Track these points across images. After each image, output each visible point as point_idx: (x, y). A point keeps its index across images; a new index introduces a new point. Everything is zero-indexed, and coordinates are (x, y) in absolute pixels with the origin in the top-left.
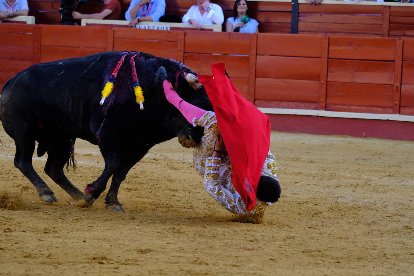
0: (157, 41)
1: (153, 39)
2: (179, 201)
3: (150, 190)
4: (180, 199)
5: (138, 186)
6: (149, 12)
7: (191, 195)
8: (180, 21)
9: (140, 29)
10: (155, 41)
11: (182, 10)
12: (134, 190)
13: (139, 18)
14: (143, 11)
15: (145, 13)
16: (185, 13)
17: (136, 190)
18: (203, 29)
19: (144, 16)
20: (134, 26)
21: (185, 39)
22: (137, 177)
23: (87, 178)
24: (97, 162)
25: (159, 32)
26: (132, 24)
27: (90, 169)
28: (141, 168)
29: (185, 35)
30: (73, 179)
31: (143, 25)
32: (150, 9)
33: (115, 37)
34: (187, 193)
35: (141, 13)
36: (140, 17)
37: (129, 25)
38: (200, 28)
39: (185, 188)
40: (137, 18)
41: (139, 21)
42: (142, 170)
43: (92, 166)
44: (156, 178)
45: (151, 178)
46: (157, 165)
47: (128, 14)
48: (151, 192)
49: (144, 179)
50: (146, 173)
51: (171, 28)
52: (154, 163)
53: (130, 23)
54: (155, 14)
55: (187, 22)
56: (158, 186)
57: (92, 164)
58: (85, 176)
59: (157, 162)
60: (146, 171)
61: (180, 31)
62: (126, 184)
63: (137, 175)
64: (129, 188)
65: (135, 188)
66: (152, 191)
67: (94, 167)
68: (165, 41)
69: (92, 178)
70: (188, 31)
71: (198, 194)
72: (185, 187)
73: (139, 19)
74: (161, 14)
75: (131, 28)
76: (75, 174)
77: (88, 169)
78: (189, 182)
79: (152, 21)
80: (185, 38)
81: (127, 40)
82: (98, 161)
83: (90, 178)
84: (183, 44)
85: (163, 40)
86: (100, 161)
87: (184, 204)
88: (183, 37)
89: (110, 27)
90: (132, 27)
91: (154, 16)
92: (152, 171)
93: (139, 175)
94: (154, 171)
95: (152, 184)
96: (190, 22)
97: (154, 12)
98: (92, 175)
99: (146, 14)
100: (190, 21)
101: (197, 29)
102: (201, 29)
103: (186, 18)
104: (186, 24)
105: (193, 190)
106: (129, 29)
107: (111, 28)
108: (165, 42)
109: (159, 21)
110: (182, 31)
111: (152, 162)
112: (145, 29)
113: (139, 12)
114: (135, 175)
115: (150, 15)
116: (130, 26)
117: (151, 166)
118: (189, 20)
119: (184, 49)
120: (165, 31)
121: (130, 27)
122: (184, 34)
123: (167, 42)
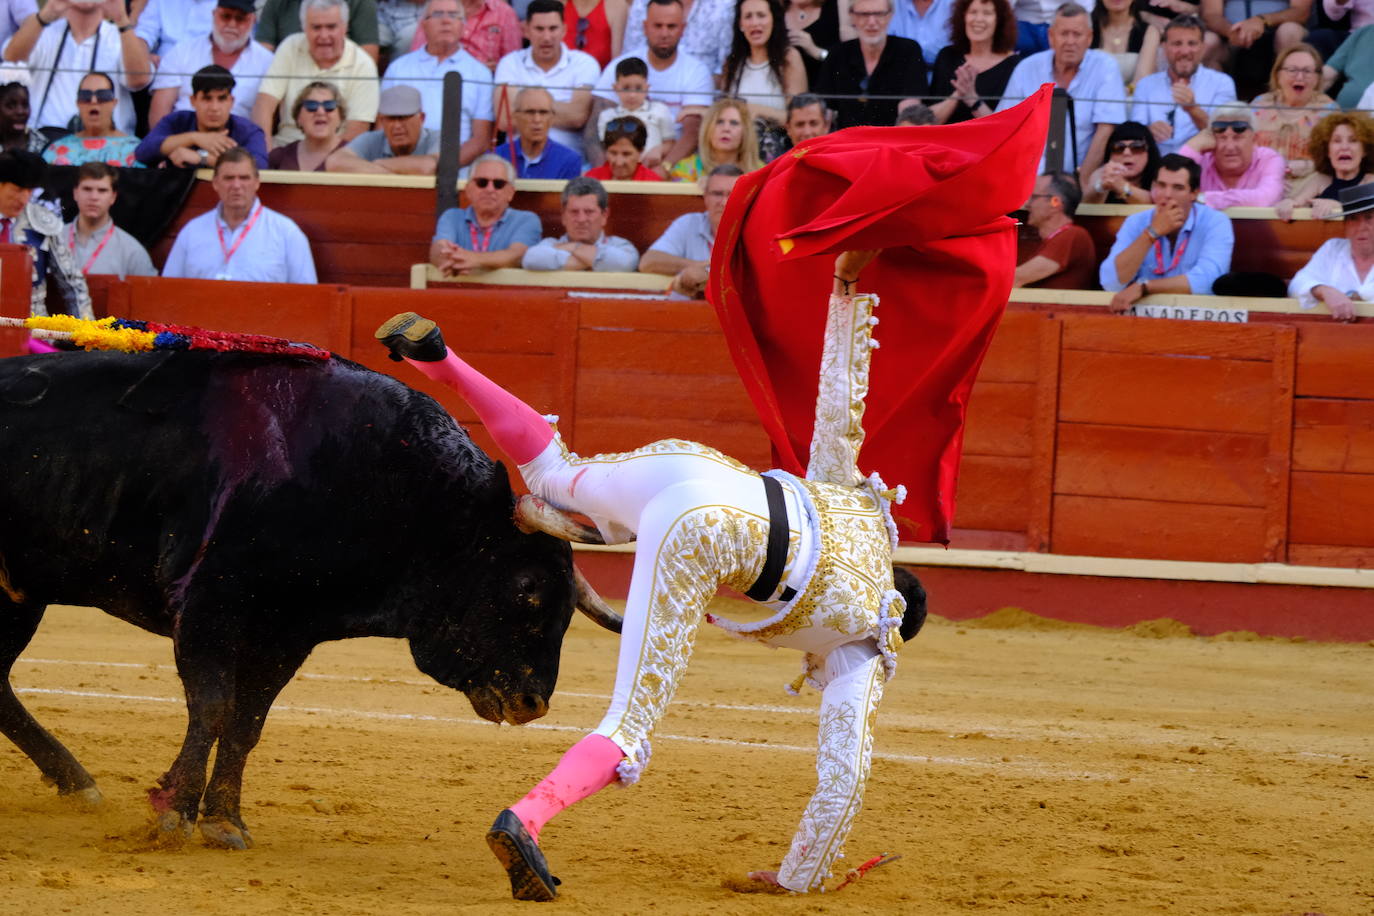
0: (1204, 357)
1: (1190, 353)
2: (1274, 888)
3: (1177, 853)
4: (1276, 883)
5: (1137, 841)
6: (1177, 262)
7: (1313, 868)
8: (1282, 292)
9: (1149, 321)
10: (1199, 357)
11: (1289, 256)
12: (1125, 852)
13: (1147, 282)
14: (1159, 260)
15: (1166, 268)
16: (1302, 264)
17: (1130, 851)
18: (1359, 320)
19: (1162, 275)
20: (1129, 308)
21: (1299, 353)
22: (1134, 809)
23: (970, 813)
24: (1004, 760)
25: (1209, 327)
26: (1123, 301)
27: (978, 782)
28: (1148, 781)
29: (1299, 337)
30: (922, 816)
31: (1159, 307)
32: (1182, 253)
33: (1064, 347)
34: (1301, 861)
35: (1153, 266)
36: (1150, 278)
37: (1112, 306)
38: (1349, 317)
39: (1295, 848)
40: (1140, 282)
41: (1146, 293)
42: (1151, 785)
43: (986, 772)
44: (1197, 813)
45: (1182, 813)
46: (1202, 771)
47: (1108, 270)
48: (1182, 859)
49: (1156, 816)
50: (1165, 796)
51: (1254, 316)
52: (1191, 762)
53: (1116, 299)
54: (1197, 269)
55: (1304, 296)
56: (1205, 839)
57: (986, 764)
58: (962, 807)
59: (1201, 758)
60: (1164, 791)
61: (1282, 327)
62: (1097, 832)
63: (1134, 802)
64: (1109, 845)
65: (1127, 846)
66: (1185, 855)
67: (993, 776)
68: (1231, 358)
69: (985, 814)
70: (1308, 324)
71: (1337, 867)
72: (1295, 844)
73: (1144, 286)
74: (1219, 271)
75: (1118, 314)
76: (929, 801)
77: (973, 783)
78: (1308, 825)
79: (1188, 292)
80: (1297, 348)
81: (1103, 354)
82: (1006, 755)
83: (979, 811)
84: (1290, 368)
85: (1225, 355)
86: (1011, 757)
87: (1290, 900)
88: (1290, 347)
89: (1048, 312)
90: (1122, 312)
91: (1196, 274)
92: (1185, 789)
93: (1140, 804)
94: (1191, 790)
95: (1185, 831)
96: (1317, 294)
97: (1195, 263)
98: (986, 802)
99: (1170, 269)
100: (1318, 291)
101: (1338, 320)
102: (1354, 319)
103: (1302, 282)
104: (1303, 301)
105: (1322, 854)
106: (1111, 318)
107: (1051, 316)
108: (1233, 361)
109: (1210, 292)
110: (1288, 324)
111: (1184, 759)
112: (1164, 319)
113: (1144, 264)
114: (1128, 804)
115: (1181, 273)
116: (1115, 307)
117: (1180, 773)
118: (1313, 290)
119: (1295, 387)
120: (1232, 324)
121: (1116, 312)
122: (1293, 335)
123: (1239, 362)
